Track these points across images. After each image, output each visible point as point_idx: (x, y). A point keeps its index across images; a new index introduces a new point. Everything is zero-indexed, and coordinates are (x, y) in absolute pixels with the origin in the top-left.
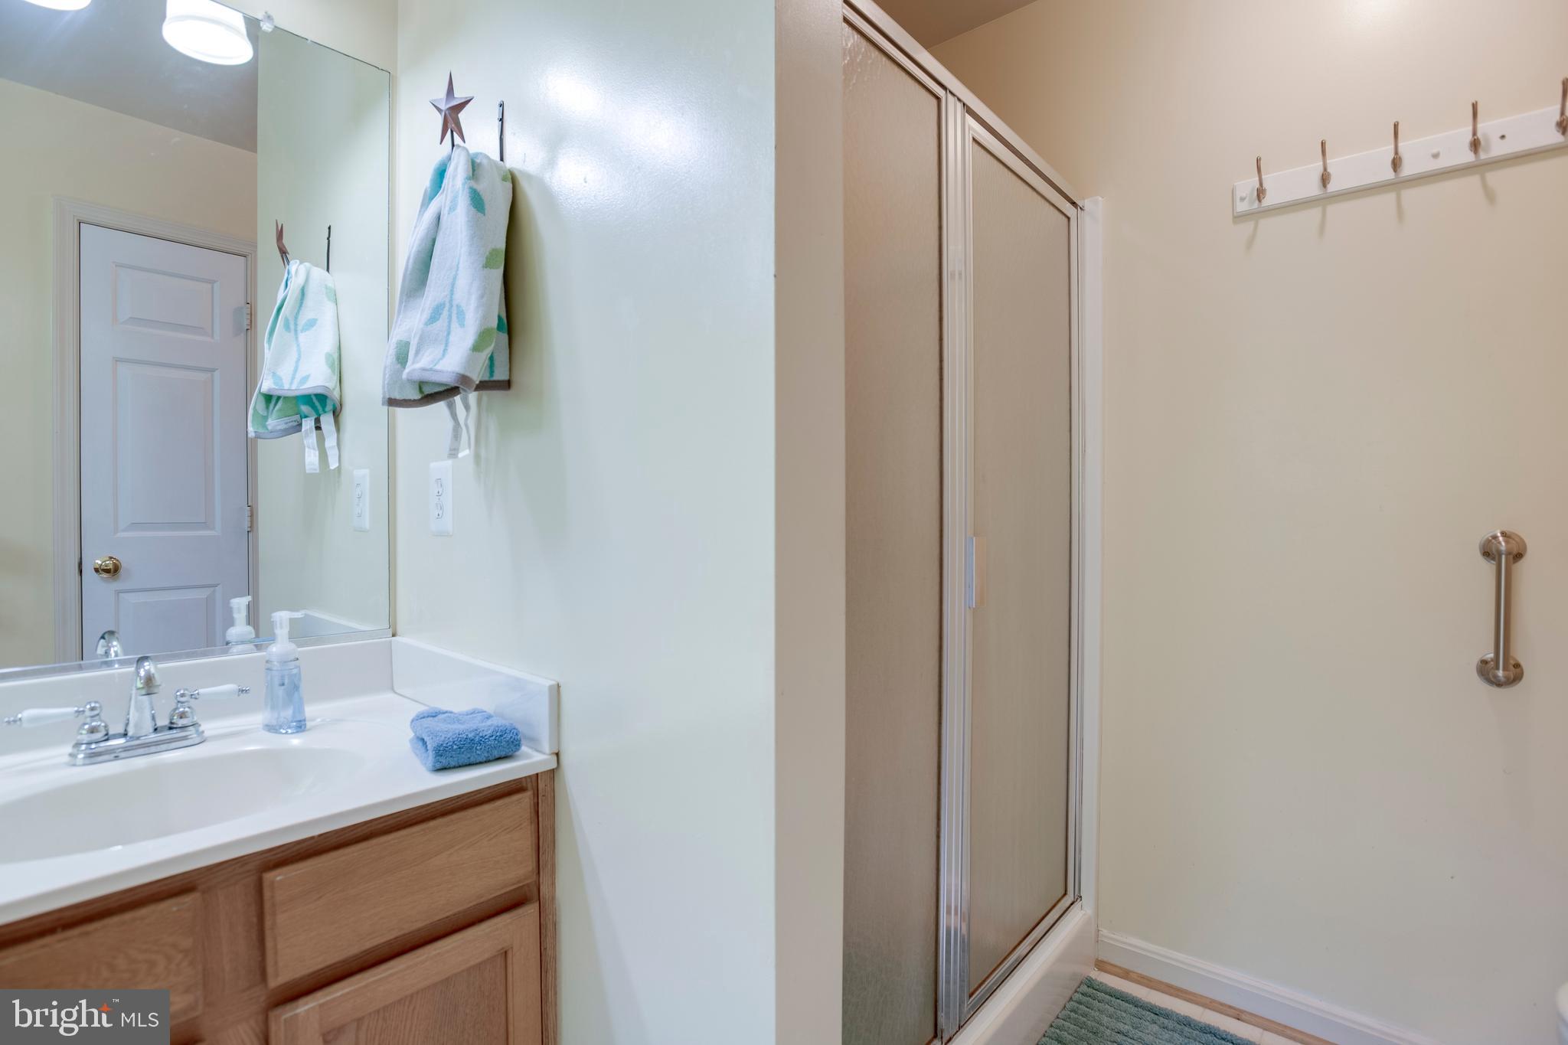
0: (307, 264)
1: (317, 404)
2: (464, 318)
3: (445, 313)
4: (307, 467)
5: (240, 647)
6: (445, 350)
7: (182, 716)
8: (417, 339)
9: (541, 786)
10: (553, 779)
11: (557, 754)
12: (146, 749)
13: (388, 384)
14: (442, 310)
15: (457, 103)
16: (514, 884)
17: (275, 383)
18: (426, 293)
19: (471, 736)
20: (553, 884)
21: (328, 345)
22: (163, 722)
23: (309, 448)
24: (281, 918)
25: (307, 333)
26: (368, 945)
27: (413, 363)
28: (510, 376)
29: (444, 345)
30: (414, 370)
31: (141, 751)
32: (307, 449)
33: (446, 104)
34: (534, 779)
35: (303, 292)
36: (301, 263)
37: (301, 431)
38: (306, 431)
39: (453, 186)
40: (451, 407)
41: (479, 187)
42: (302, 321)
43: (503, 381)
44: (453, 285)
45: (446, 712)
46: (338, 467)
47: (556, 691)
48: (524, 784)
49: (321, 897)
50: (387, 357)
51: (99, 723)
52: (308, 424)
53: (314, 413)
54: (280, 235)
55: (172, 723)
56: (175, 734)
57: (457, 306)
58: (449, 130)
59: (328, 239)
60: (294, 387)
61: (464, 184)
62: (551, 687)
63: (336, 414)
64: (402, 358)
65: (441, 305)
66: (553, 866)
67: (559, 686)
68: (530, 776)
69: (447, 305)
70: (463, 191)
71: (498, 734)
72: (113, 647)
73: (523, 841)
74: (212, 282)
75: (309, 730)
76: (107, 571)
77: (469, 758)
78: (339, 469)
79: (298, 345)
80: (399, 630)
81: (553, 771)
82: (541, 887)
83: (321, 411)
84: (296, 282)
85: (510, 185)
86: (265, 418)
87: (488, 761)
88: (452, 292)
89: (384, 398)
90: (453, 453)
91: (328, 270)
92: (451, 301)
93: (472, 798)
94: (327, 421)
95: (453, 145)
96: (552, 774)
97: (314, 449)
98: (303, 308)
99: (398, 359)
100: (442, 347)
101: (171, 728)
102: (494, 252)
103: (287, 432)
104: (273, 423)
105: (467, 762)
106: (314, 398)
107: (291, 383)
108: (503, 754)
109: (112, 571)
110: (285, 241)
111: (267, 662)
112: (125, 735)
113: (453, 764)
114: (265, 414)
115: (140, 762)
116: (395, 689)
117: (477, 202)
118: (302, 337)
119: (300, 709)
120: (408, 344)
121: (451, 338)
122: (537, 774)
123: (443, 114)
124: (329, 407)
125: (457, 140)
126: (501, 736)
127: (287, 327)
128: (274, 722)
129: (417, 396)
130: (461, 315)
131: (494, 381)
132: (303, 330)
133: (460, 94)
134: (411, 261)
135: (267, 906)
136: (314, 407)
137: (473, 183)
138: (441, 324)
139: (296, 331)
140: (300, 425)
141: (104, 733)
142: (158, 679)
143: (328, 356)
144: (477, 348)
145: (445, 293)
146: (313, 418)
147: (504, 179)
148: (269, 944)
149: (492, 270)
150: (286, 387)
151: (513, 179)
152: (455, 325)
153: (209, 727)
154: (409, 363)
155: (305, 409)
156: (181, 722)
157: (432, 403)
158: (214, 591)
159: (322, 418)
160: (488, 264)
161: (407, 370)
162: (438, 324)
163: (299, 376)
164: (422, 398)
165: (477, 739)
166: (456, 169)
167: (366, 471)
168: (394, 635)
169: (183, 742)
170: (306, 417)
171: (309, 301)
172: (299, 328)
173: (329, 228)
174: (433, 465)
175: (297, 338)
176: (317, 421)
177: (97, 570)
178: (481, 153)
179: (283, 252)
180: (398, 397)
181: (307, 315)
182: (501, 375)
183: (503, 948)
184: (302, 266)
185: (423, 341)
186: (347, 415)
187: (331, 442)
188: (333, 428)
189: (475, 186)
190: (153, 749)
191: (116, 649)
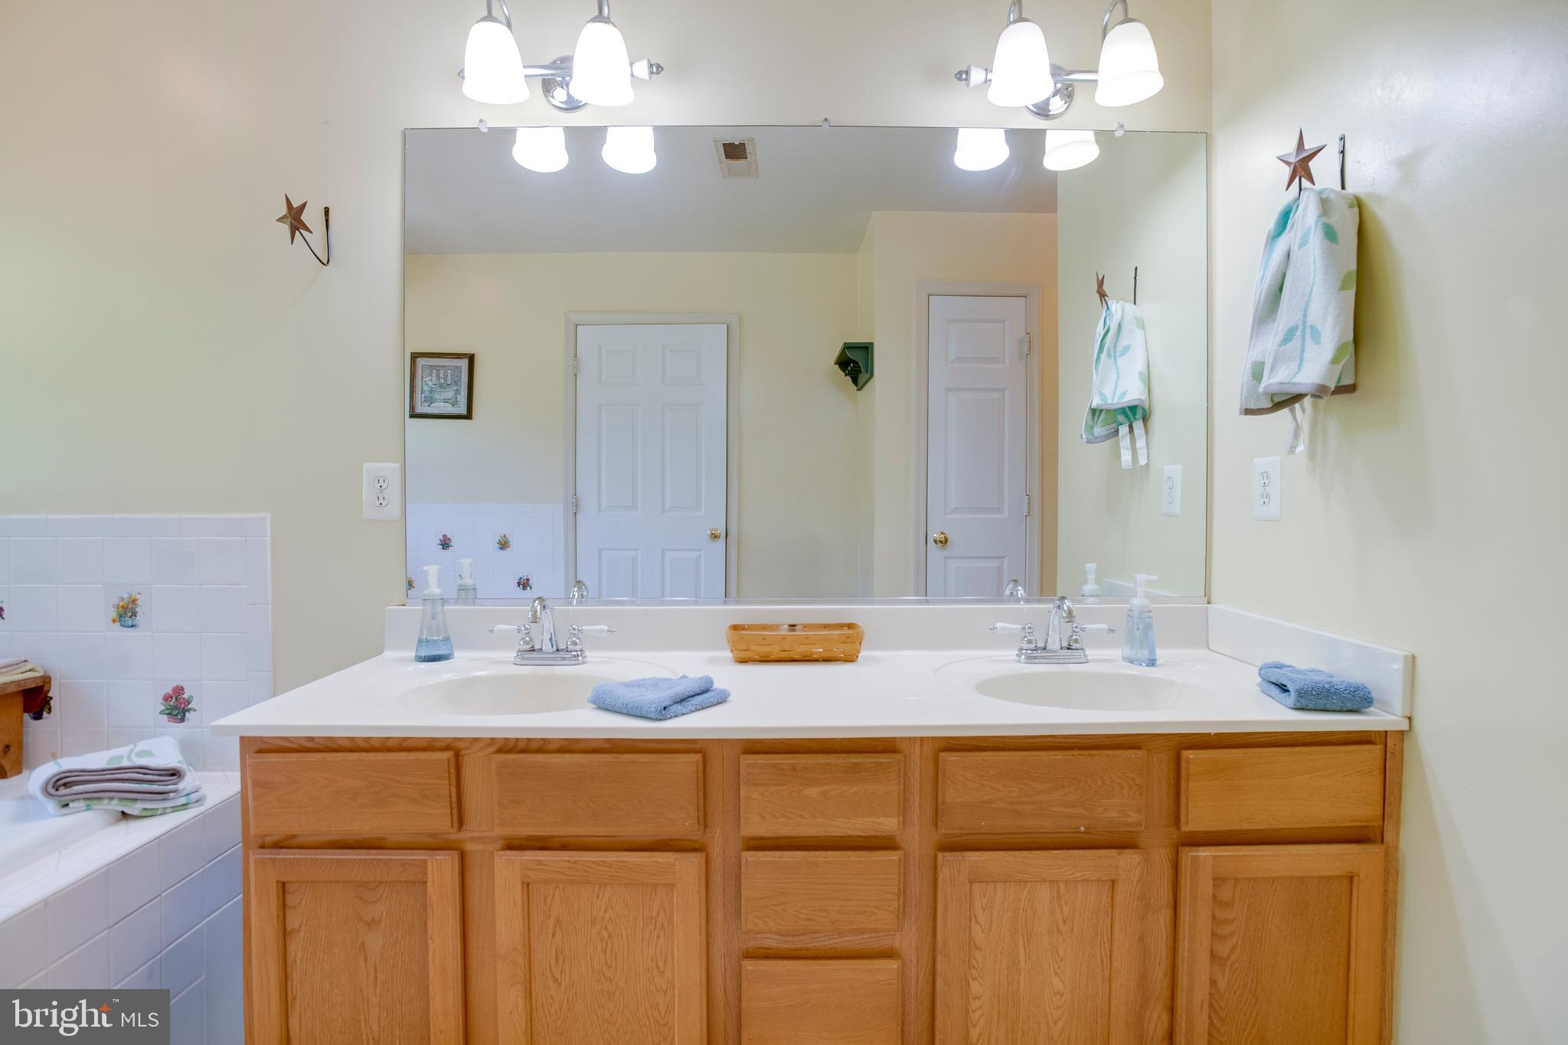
0: (1121, 302)
1: (1129, 413)
2: (1320, 337)
3: (1299, 333)
4: (1123, 464)
5: (1091, 600)
6: (1300, 367)
7: (1076, 641)
8: (1271, 360)
9: (1390, 744)
10: (1402, 740)
11: (1410, 719)
12: (1056, 660)
13: (1246, 396)
14: (1296, 331)
15: (1307, 155)
16: (1361, 821)
17: (1102, 400)
18: (1278, 319)
19: (1327, 686)
20: (1398, 835)
21: (1139, 366)
22: (1065, 644)
23: (1124, 448)
24: (1192, 784)
25: (1124, 357)
26: (1245, 826)
27: (1269, 379)
28: (1356, 380)
29: (1299, 361)
30: (1270, 385)
32: (1122, 450)
33: (1297, 156)
34: (1383, 737)
35: (1120, 326)
36: (1117, 302)
37: (1118, 435)
38: (1122, 436)
39: (1303, 225)
40: (1293, 411)
41: (1333, 221)
42: (1120, 348)
43: (1349, 385)
44: (1306, 310)
45: (1289, 666)
46: (1146, 464)
47: (1412, 661)
48: (1373, 739)
49: (1217, 779)
50: (1244, 375)
51: (1032, 638)
52: (1124, 430)
53: (1126, 421)
54: (1101, 283)
55: (1069, 645)
56: (1070, 653)
57: (1311, 326)
58: (1298, 178)
59: (1135, 278)
60: (1115, 402)
61: (1317, 222)
62: (1406, 657)
63: (1145, 419)
64: (1257, 373)
65: (1294, 328)
66: (1399, 819)
67: (1414, 657)
68: (1379, 732)
69: (1301, 327)
70: (1316, 228)
71: (1351, 689)
73: (1372, 786)
74: (1004, 322)
75: (1159, 666)
76: (941, 542)
77: (1325, 704)
78: (1147, 465)
79: (1117, 368)
80: (1213, 599)
81: (1402, 732)
82: (1385, 834)
83: (1132, 419)
84: (1117, 317)
85: (1356, 210)
86: (1092, 427)
87: (1340, 711)
88: (1305, 316)
89: (1241, 409)
90: (1292, 450)
91: (1135, 304)
92: (1304, 323)
93: (1327, 738)
94: (1138, 426)
95: (1300, 190)
96: (1401, 734)
97: (1128, 449)
98: (1119, 338)
99: (1254, 377)
100: (1297, 363)
101: (1068, 649)
102: (1348, 275)
103: (1107, 437)
104: (1098, 431)
105: (1322, 707)
106: (1127, 410)
107: (1113, 399)
108: (1355, 708)
109: (944, 542)
110: (1105, 287)
111: (1130, 610)
112: (1045, 649)
113: (1311, 706)
114: (1092, 424)
115: (1058, 669)
116: (1210, 646)
117: (1330, 234)
118: (1119, 360)
119: (1153, 651)
120: (1263, 363)
121: (1306, 355)
122: (1386, 732)
123: (1293, 166)
124: (1139, 414)
125: (1305, 183)
126: (1354, 691)
127: (1109, 355)
128: (1133, 657)
129: (1269, 405)
130: (1316, 335)
131: (1341, 386)
132: (1121, 356)
133: (1310, 145)
134: (1263, 294)
135: (1183, 773)
136: (1127, 416)
137: (1324, 219)
138: (1295, 344)
139: (1115, 356)
140: (1118, 430)
141: (1035, 645)
142: (1075, 613)
143: (1141, 374)
144: (1335, 361)
145: (1299, 317)
146: (1127, 425)
147: (1351, 206)
148: (1183, 800)
149: (1348, 291)
150: (1110, 402)
151: (1359, 204)
152: (1309, 343)
153: (1091, 653)
154: (1264, 380)
155: (1121, 418)
156: (1075, 646)
157: (1280, 410)
158: (1003, 562)
159: (1134, 425)
160: (1343, 287)
161: (1263, 385)
162: (1292, 343)
163: (1119, 392)
164: (1273, 406)
165: (1333, 690)
166: (1305, 209)
167: (1179, 467)
168: (1208, 603)
169: (1075, 659)
170: (1121, 424)
171: (1124, 332)
172: (1118, 354)
173: (1136, 269)
174: (1256, 460)
175: (1116, 362)
176: (1131, 427)
177: (935, 541)
178: (1326, 189)
179: (1102, 295)
180: (1253, 407)
181: (1123, 342)
182: (1348, 381)
183: (1350, 872)
184: (1118, 304)
185: (1277, 359)
186: (1156, 421)
187: (1141, 443)
188: (1143, 432)
189: (1327, 221)
190: (1059, 661)
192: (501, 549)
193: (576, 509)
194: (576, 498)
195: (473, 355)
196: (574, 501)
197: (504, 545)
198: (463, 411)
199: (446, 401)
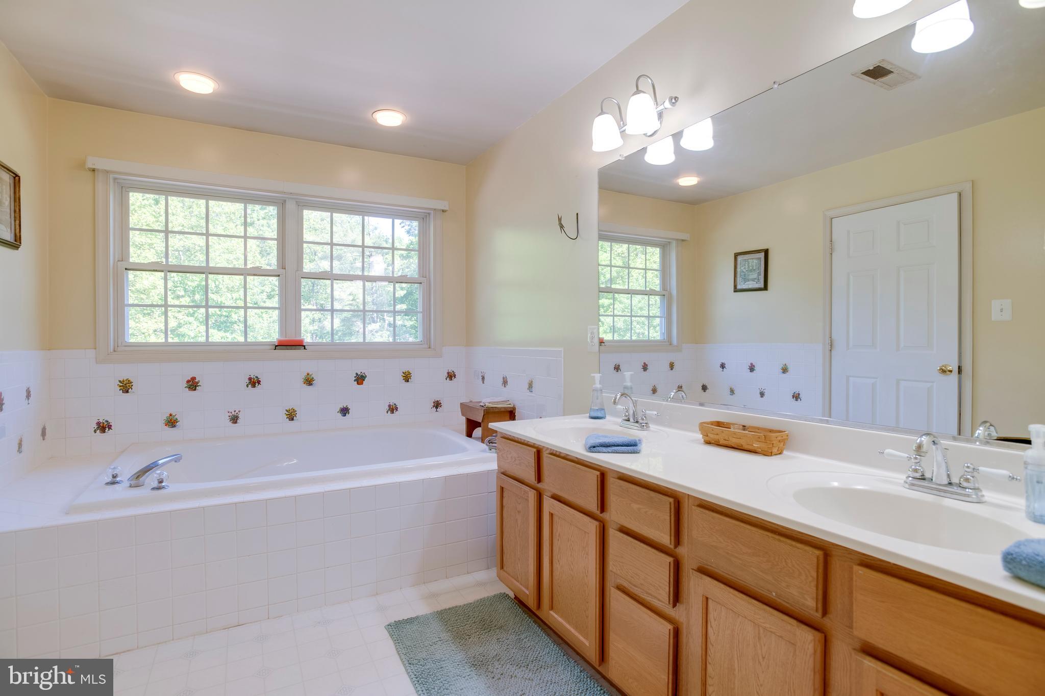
7: (968, 481)
12: (938, 492)
22: (955, 481)
24: (860, 597)
31: (935, 492)
49: (883, 601)
51: (920, 468)
55: (960, 483)
56: (960, 491)
72: (980, 430)
101: (959, 486)
112: (932, 480)
115: (929, 498)
135: (854, 584)
141: (920, 474)
148: (854, 608)
153: (986, 495)
156: (965, 484)
169: (966, 498)
190: (942, 494)
191: (980, 432)
192: (783, 373)
193: (831, 347)
194: (831, 340)
195: (768, 249)
196: (830, 342)
197: (785, 370)
198: (762, 285)
199: (753, 280)
